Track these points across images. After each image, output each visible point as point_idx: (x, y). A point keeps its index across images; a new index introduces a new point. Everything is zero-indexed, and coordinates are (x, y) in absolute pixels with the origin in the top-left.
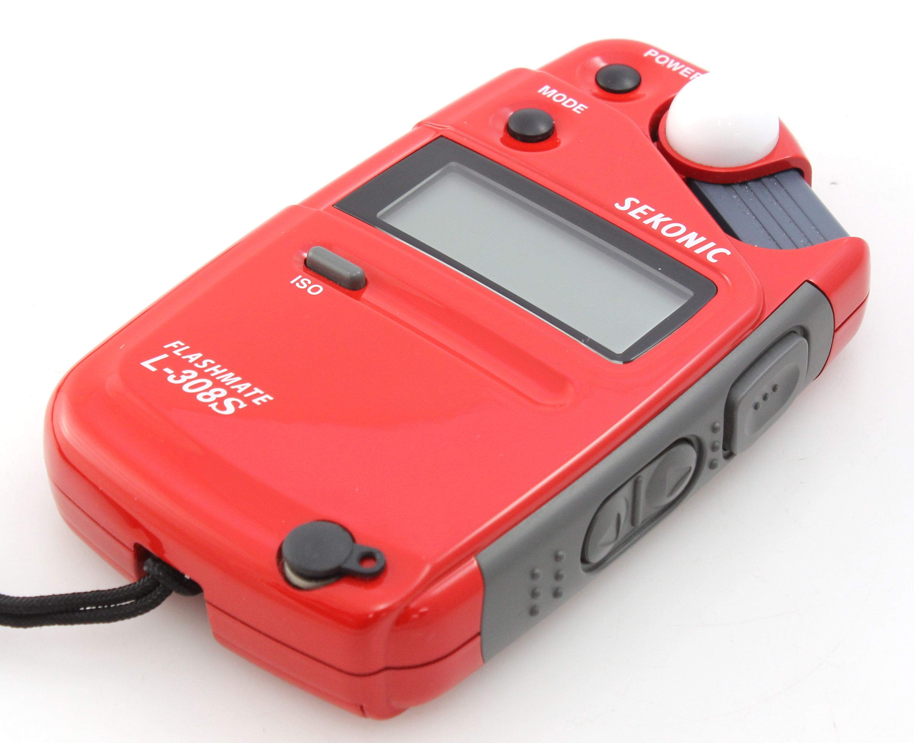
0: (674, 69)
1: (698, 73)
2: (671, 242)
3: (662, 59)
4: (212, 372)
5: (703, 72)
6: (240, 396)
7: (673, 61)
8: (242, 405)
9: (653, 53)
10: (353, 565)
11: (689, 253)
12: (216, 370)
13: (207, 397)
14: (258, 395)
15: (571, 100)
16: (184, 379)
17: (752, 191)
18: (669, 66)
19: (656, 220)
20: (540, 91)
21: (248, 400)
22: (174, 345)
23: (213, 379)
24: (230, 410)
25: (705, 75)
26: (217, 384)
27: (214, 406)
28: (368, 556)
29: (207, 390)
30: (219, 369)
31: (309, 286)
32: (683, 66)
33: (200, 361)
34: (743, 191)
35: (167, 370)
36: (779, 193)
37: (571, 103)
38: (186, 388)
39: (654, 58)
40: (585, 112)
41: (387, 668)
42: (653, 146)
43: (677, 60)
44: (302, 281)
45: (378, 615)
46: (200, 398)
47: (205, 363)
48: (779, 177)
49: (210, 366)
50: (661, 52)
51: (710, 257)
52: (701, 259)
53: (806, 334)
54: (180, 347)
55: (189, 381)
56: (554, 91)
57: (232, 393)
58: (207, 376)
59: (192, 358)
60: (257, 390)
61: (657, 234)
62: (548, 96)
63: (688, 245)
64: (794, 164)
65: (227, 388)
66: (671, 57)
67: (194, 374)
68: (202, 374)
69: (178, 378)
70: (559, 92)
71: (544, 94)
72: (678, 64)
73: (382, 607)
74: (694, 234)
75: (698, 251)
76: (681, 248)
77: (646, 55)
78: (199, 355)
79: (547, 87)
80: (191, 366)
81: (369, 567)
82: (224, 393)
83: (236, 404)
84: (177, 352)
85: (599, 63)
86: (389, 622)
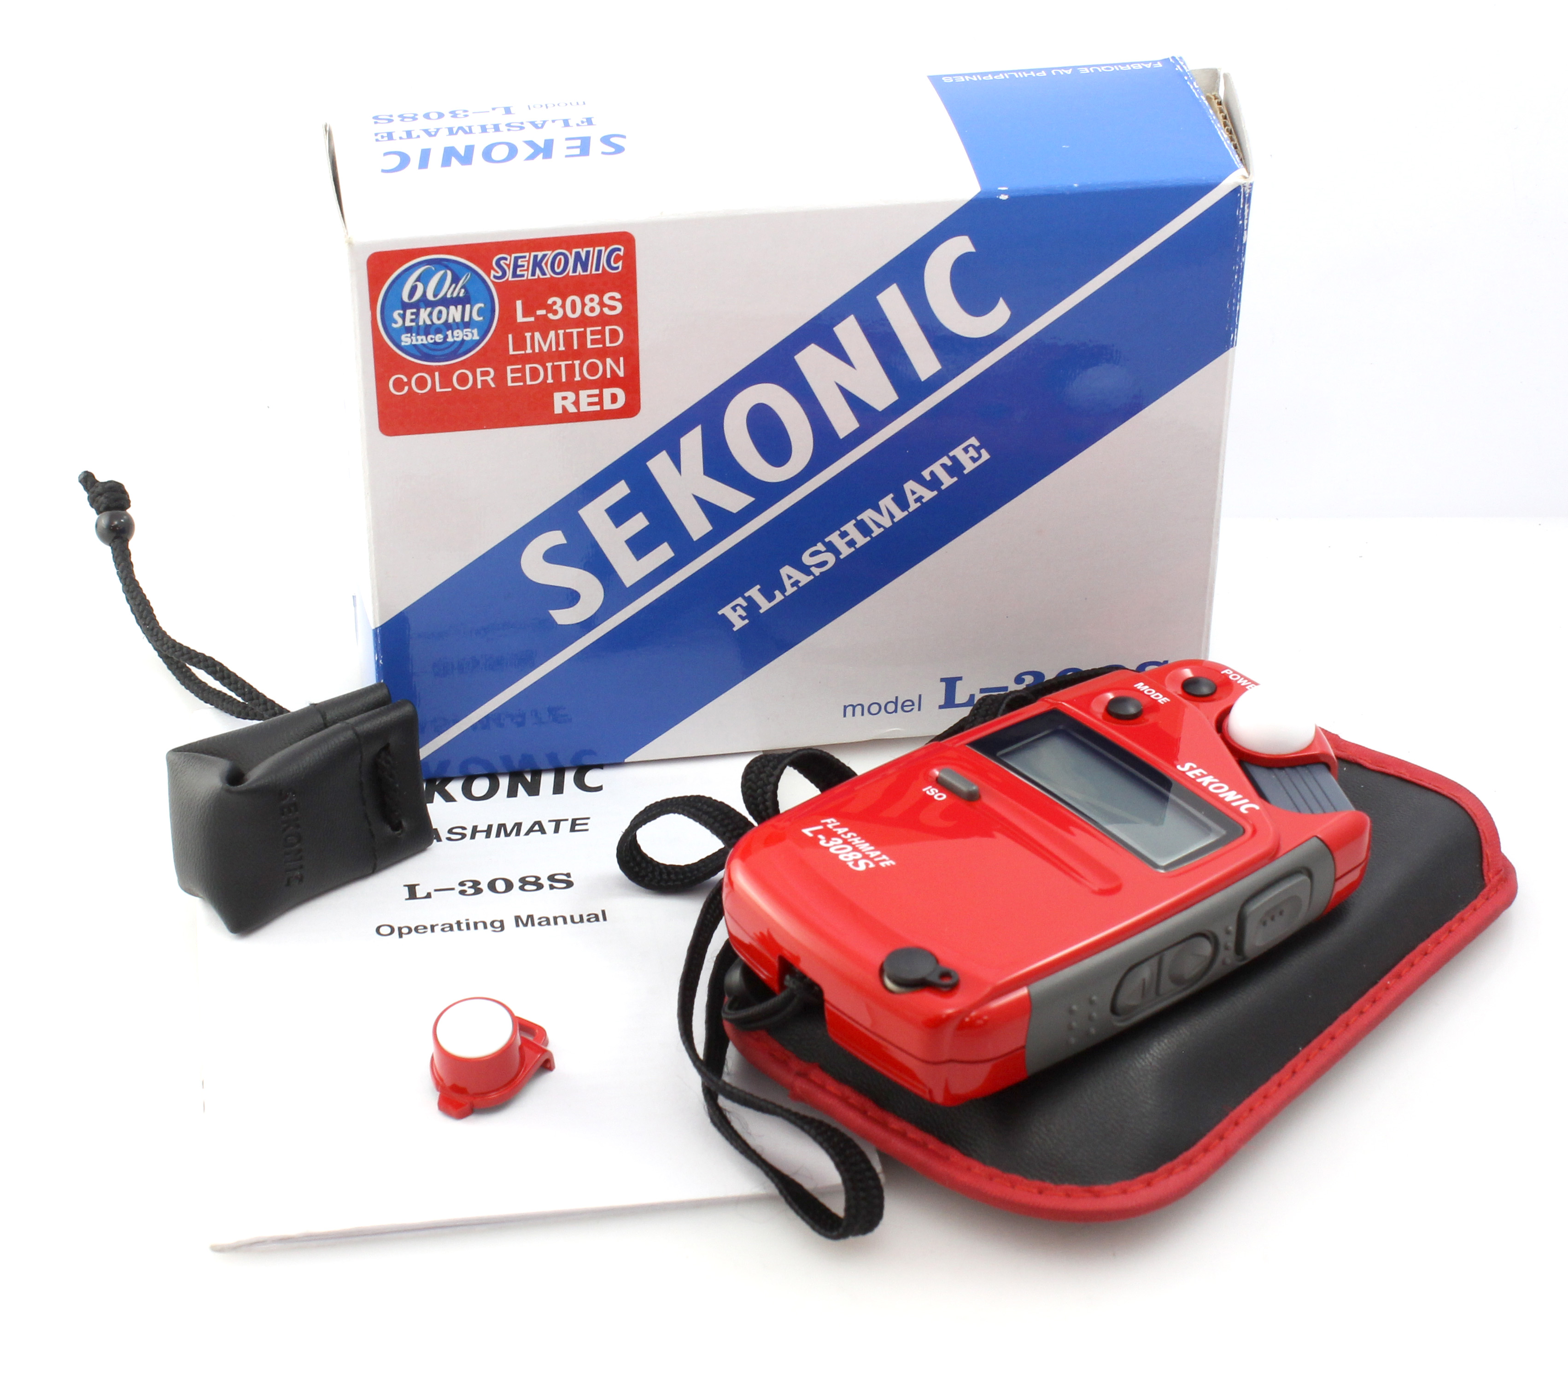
0: (1242, 684)
1: (1253, 685)
2: (1215, 796)
3: (1235, 677)
4: (853, 841)
5: (1257, 684)
6: (872, 860)
7: (1243, 679)
8: (872, 865)
9: (1229, 672)
10: (935, 978)
11: (1228, 805)
12: (856, 841)
13: (846, 857)
14: (884, 860)
15: (1158, 694)
16: (831, 843)
17: (1287, 774)
18: (1239, 682)
19: (1206, 781)
20: (1135, 686)
21: (877, 863)
22: (829, 821)
23: (854, 846)
24: (862, 867)
25: (1258, 686)
26: (855, 849)
27: (851, 864)
28: (945, 975)
29: (848, 853)
30: (859, 840)
31: (936, 793)
32: (1250, 683)
33: (846, 833)
34: (1282, 774)
35: (821, 837)
36: (1309, 779)
37: (1158, 696)
38: (832, 850)
39: (1229, 675)
40: (1166, 704)
41: (951, 1061)
42: (1217, 737)
43: (1246, 678)
44: (932, 790)
45: (949, 1017)
46: (841, 857)
47: (849, 835)
48: (1309, 767)
49: (852, 837)
50: (1235, 672)
51: (1243, 810)
52: (1236, 810)
53: (1310, 875)
54: (832, 822)
55: (835, 845)
56: (1147, 687)
57: (865, 856)
58: (850, 844)
59: (840, 831)
60: (884, 857)
61: (1205, 790)
62: (1141, 690)
63: (1227, 799)
64: (1323, 759)
65: (863, 853)
66: (1242, 676)
67: (840, 841)
68: (846, 842)
69: (828, 842)
70: (1150, 688)
71: (1138, 688)
72: (1246, 681)
73: (950, 1011)
74: (1234, 793)
75: (1234, 804)
76: (1222, 800)
77: (1223, 672)
78: (846, 830)
79: (1142, 684)
80: (839, 836)
81: (947, 982)
82: (859, 856)
83: (867, 864)
84: (830, 826)
85: (1188, 673)
86: (954, 1024)
